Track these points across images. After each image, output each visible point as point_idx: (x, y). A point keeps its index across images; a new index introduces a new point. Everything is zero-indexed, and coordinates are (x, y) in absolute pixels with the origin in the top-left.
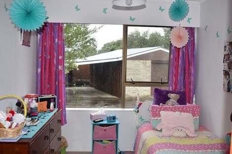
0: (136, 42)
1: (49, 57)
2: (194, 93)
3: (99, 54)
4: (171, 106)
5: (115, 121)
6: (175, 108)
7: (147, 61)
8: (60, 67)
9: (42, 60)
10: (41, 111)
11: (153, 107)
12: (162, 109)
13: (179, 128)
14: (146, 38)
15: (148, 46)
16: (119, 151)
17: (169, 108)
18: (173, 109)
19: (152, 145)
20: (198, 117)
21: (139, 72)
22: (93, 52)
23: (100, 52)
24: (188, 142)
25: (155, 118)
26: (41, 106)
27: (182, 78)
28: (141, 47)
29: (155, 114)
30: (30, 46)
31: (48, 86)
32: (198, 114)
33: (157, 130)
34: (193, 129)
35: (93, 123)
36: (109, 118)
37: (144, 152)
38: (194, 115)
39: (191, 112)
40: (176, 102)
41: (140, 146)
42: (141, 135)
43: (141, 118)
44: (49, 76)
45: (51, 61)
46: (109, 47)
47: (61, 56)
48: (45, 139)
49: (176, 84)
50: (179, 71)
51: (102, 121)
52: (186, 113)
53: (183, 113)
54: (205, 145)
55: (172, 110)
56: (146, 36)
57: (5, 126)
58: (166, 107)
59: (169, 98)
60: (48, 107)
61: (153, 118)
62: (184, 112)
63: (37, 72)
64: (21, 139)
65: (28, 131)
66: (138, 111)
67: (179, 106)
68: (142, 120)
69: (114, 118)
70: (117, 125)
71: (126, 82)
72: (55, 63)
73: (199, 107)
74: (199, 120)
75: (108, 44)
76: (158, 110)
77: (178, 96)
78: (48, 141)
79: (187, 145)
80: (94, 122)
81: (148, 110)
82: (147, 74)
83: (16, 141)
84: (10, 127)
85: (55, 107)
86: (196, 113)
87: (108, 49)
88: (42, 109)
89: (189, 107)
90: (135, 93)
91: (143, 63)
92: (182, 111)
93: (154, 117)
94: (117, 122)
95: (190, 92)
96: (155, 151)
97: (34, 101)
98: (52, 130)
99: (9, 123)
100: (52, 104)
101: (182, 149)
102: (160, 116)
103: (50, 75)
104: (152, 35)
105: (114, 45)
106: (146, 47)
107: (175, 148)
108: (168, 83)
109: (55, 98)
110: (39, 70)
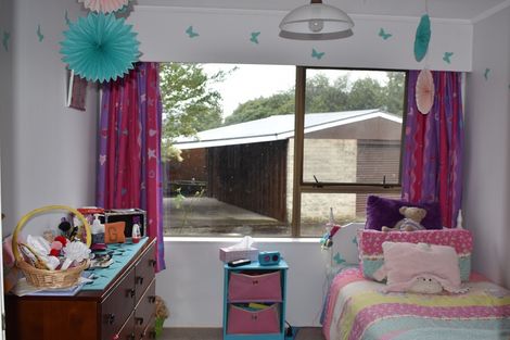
0: (318, 98)
1: (126, 132)
2: (460, 206)
3: (227, 124)
4: (407, 233)
5: (277, 264)
6: (416, 236)
7: (347, 141)
8: (151, 154)
9: (109, 137)
10: (113, 242)
11: (365, 234)
12: (388, 237)
13: (425, 276)
14: (343, 90)
15: (349, 109)
16: (286, 326)
17: (403, 236)
18: (412, 238)
19: (366, 309)
20: (468, 255)
21: (327, 165)
22: (213, 120)
23: (231, 121)
24: (446, 302)
25: (371, 257)
26: (112, 231)
27: (432, 175)
28: (332, 110)
29: (372, 247)
30: (84, 110)
31: (124, 191)
32: (468, 248)
33: (375, 281)
34: (456, 279)
35: (227, 266)
36: (265, 258)
37: (348, 322)
38: (459, 249)
39: (452, 243)
40: (418, 224)
41: (337, 312)
42: (338, 292)
43: (337, 257)
44: (125, 170)
45: (129, 141)
46: (252, 111)
47: (154, 129)
48: (127, 296)
49: (418, 188)
50: (425, 160)
51: (248, 263)
52: (440, 247)
53: (433, 247)
54: (484, 308)
55: (408, 240)
56: (344, 86)
57: (49, 265)
58: (396, 235)
59: (402, 217)
60: (128, 233)
61: (366, 256)
62: (437, 244)
63: (98, 163)
64: (81, 291)
65: (94, 278)
66: (331, 244)
67: (425, 231)
68: (340, 261)
69: (276, 258)
70: (283, 271)
71: (302, 184)
72: (140, 144)
73: (470, 234)
74: (472, 260)
75: (251, 104)
76: (378, 239)
77: (423, 213)
78: (131, 300)
79: (443, 309)
80: (230, 264)
81: (355, 241)
82: (346, 168)
83: (72, 295)
84: (58, 268)
85: (142, 235)
86: (464, 245)
87: (251, 114)
88: (113, 237)
89: (447, 234)
90: (316, 209)
91: (338, 144)
92: (432, 241)
93: (370, 254)
94: (282, 265)
95: (450, 204)
96: (373, 319)
97: (97, 221)
98: (138, 280)
99: (55, 260)
100: (136, 228)
101: (431, 316)
102: (381, 251)
103: (128, 170)
104: (359, 84)
105: (264, 105)
106: (343, 110)
107: (416, 313)
108: (399, 185)
109: (141, 216)
110: (103, 159)
